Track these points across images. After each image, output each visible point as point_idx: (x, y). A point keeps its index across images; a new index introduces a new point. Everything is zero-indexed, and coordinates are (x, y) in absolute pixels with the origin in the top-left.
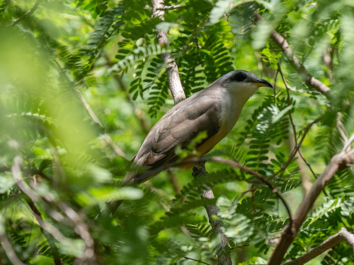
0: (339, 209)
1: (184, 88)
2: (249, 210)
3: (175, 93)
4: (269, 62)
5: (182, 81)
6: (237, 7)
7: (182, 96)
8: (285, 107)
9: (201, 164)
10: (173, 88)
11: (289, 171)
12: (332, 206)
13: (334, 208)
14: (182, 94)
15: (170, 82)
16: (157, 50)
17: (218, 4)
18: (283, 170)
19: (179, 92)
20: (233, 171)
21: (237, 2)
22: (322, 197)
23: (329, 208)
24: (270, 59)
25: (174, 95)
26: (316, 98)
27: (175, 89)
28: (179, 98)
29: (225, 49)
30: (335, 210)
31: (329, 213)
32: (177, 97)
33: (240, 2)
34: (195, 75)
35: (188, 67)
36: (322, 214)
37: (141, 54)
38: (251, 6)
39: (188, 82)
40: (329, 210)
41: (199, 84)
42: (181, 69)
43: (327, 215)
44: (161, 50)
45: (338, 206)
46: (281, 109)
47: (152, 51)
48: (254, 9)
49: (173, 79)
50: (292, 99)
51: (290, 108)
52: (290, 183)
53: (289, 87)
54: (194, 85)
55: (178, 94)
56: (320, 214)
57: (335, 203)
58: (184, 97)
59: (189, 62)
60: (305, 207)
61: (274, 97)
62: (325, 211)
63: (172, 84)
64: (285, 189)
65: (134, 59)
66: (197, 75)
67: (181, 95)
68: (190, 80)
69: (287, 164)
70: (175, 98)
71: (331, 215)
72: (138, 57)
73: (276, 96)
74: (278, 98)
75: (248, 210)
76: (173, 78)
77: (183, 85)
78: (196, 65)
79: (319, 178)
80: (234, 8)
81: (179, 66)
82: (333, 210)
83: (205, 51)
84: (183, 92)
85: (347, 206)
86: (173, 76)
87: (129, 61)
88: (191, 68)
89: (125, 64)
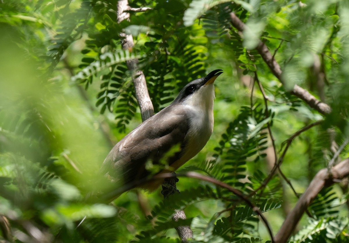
0: (324, 232)
1: (152, 99)
2: (225, 231)
3: (142, 104)
4: (247, 70)
5: (149, 92)
6: (212, 9)
7: (150, 107)
8: (263, 120)
9: (171, 181)
10: (140, 98)
11: (270, 187)
12: (316, 228)
13: (318, 230)
14: (150, 105)
15: (137, 92)
16: (125, 56)
17: (192, 5)
18: (263, 186)
19: (147, 103)
20: (208, 188)
21: (212, 2)
22: (305, 218)
23: (313, 231)
24: (247, 66)
25: (141, 106)
26: (296, 110)
27: (142, 99)
28: (146, 109)
29: (197, 55)
30: (319, 232)
31: (313, 236)
32: (144, 108)
33: (216, 3)
34: (163, 85)
35: (156, 76)
36: (305, 237)
37: (108, 60)
38: (227, 8)
39: (156, 92)
40: (313, 233)
41: (168, 95)
42: (149, 78)
43: (311, 238)
44: (130, 55)
45: (322, 228)
46: (258, 121)
47: (120, 57)
48: (229, 10)
49: (139, 89)
50: (270, 110)
51: (268, 120)
52: (270, 201)
53: (267, 97)
54: (163, 95)
55: (145, 105)
56: (303, 237)
57: (319, 225)
58: (152, 108)
59: (156, 70)
60: (288, 227)
61: (251, 109)
62: (308, 233)
63: (138, 94)
64: (264, 209)
65: (101, 66)
66: (166, 85)
67: (148, 106)
68: (158, 90)
69: (267, 181)
70: (142, 109)
71: (315, 237)
72: (104, 63)
73: (254, 108)
74: (255, 110)
75: (223, 232)
76: (140, 87)
77: (151, 95)
78: (165, 73)
79: (301, 198)
80: (209, 9)
81: (146, 75)
82: (317, 233)
83: (173, 58)
84: (151, 103)
85: (333, 229)
86: (140, 85)
87: (95, 68)
88: (159, 77)
89: (90, 71)
